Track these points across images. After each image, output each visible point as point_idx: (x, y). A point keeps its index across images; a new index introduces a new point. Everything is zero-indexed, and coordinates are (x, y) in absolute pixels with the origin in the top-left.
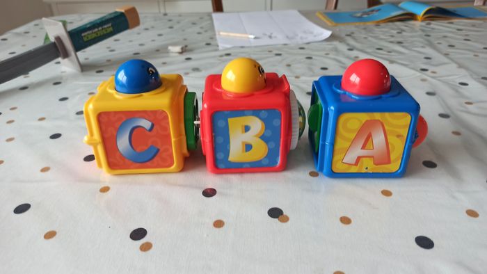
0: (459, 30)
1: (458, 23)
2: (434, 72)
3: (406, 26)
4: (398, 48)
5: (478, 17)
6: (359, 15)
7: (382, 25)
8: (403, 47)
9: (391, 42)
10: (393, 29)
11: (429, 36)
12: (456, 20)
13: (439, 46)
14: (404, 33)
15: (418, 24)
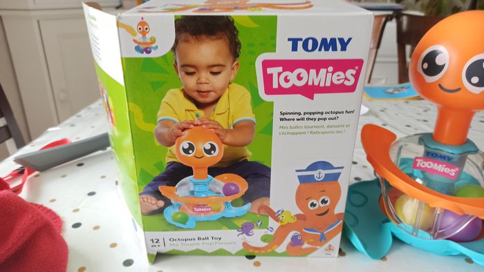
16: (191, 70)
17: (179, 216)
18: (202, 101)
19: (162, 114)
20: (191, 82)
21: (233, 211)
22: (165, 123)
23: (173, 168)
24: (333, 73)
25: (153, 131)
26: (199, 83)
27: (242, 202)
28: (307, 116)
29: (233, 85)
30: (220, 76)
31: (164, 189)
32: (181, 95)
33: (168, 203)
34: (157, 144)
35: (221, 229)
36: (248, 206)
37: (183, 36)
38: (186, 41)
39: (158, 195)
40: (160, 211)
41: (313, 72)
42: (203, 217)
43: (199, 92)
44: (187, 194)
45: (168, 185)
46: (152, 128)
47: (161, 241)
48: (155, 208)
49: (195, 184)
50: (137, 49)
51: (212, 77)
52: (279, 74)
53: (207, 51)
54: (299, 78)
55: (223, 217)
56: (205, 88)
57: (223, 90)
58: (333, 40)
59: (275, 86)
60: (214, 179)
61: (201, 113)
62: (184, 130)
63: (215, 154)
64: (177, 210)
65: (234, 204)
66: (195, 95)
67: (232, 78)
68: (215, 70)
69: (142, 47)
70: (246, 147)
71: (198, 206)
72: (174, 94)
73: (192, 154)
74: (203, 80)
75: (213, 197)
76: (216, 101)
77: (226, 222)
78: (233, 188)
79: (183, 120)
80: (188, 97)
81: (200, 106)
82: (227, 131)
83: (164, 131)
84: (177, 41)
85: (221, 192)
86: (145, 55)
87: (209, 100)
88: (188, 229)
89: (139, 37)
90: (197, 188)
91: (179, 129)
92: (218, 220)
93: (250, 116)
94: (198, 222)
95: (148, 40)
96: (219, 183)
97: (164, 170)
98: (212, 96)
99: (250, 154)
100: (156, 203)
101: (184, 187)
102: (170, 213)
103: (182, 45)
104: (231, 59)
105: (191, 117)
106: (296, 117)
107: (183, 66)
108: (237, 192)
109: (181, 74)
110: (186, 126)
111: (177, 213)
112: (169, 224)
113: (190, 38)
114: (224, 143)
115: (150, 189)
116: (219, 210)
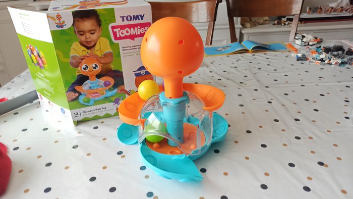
0: (268, 59)
1: (270, 54)
2: (245, 84)
3: (242, 56)
4: (233, 70)
5: (281, 50)
6: (220, 49)
7: (231, 56)
8: (236, 70)
9: (232, 67)
10: (235, 59)
11: (251, 63)
12: (269, 53)
13: (254, 69)
14: (240, 61)
15: (249, 55)
16: (82, 33)
17: (86, 100)
18: (89, 46)
19: (72, 53)
20: (83, 38)
21: (109, 94)
22: (74, 57)
23: (80, 78)
24: (140, 29)
25: (69, 61)
26: (86, 38)
27: (113, 89)
28: (133, 48)
29: (101, 38)
30: (94, 34)
31: (77, 88)
32: (79, 45)
33: (80, 94)
34: (71, 67)
35: (105, 103)
36: (116, 90)
37: (76, 19)
38: (78, 21)
39: (75, 91)
40: (77, 98)
41: (132, 29)
42: (97, 99)
43: (87, 42)
44: (88, 88)
45: (79, 85)
46: (68, 60)
47: (79, 114)
48: (74, 97)
49: (91, 83)
50: (57, 26)
51: (91, 35)
52: (119, 31)
53: (87, 25)
54: (127, 32)
55: (106, 97)
56: (89, 40)
57: (97, 40)
58: (137, 16)
59: (118, 36)
60: (99, 80)
61: (89, 51)
62: (82, 59)
63: (98, 69)
64: (85, 97)
65: (110, 90)
66: (85, 44)
67: (100, 35)
68: (92, 32)
69: (59, 25)
70: (111, 64)
71: (94, 93)
72: (76, 44)
73: (88, 70)
74: (88, 37)
75: (100, 88)
76: (95, 45)
77: (107, 99)
78: (108, 83)
79: (81, 55)
80: (82, 44)
81: (88, 48)
82: (101, 58)
83: (74, 61)
84: (74, 22)
85: (103, 85)
86: (61, 29)
87: (91, 45)
88: (91, 105)
89: (57, 21)
90: (92, 85)
91: (80, 59)
92: (104, 98)
93: (110, 50)
94: (95, 101)
95: (61, 22)
96: (101, 81)
97: (76, 79)
98: (93, 43)
99: (113, 67)
100: (75, 95)
101: (86, 86)
102: (81, 98)
103: (76, 23)
104: (98, 27)
105: (85, 54)
106: (129, 48)
107: (78, 32)
108: (110, 84)
109: (78, 35)
110: (83, 58)
111: (85, 98)
112: (82, 104)
113: (80, 20)
114: (101, 63)
115: (71, 89)
116: (103, 94)
